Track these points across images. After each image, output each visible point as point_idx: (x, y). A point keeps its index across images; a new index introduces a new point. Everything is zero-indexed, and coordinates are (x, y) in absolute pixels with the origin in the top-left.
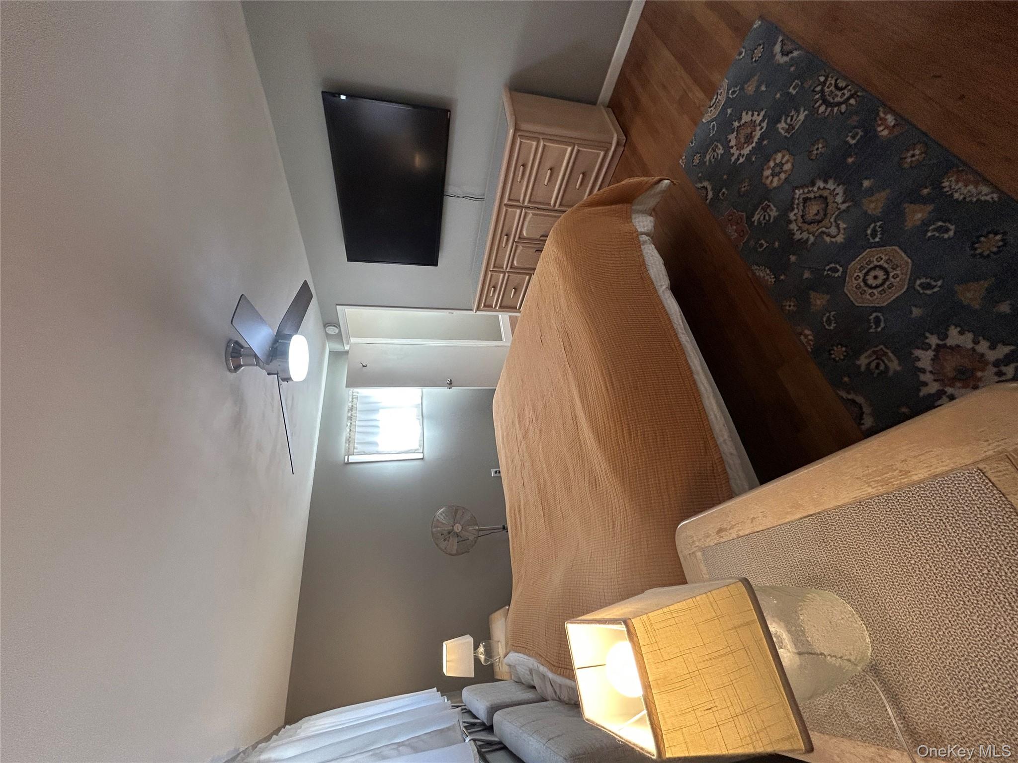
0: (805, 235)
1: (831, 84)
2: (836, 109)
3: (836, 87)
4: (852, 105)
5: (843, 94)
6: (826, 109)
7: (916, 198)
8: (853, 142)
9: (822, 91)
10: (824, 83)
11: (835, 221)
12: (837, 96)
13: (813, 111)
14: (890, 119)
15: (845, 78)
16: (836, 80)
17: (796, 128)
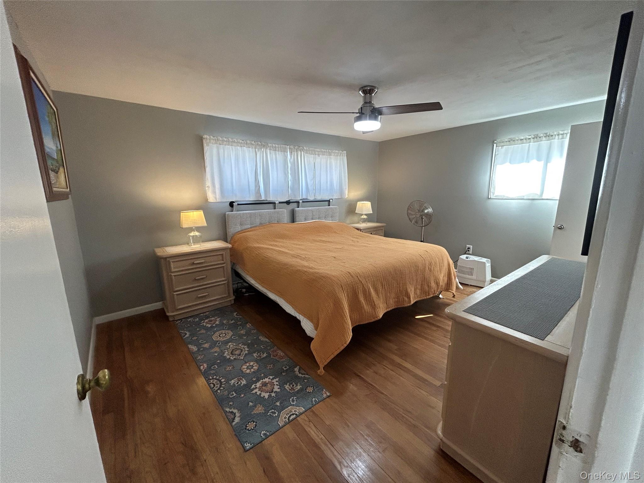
0: (243, 346)
1: (216, 387)
2: (218, 378)
3: (214, 385)
4: (211, 376)
5: (213, 381)
6: (221, 379)
7: (205, 349)
8: (216, 366)
9: (220, 387)
10: (219, 389)
11: (230, 348)
12: (216, 382)
13: (227, 381)
14: (202, 367)
15: (210, 387)
16: (213, 388)
17: (237, 379)
